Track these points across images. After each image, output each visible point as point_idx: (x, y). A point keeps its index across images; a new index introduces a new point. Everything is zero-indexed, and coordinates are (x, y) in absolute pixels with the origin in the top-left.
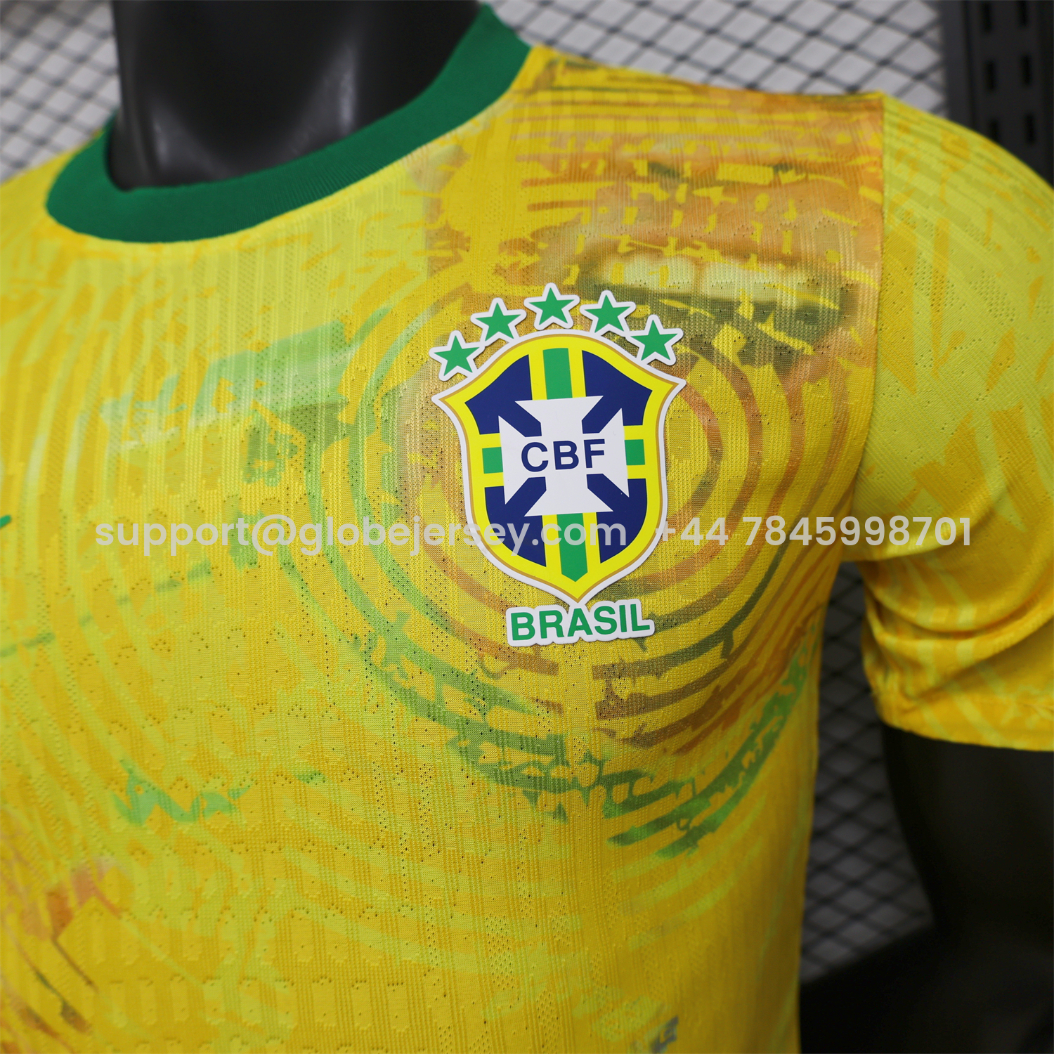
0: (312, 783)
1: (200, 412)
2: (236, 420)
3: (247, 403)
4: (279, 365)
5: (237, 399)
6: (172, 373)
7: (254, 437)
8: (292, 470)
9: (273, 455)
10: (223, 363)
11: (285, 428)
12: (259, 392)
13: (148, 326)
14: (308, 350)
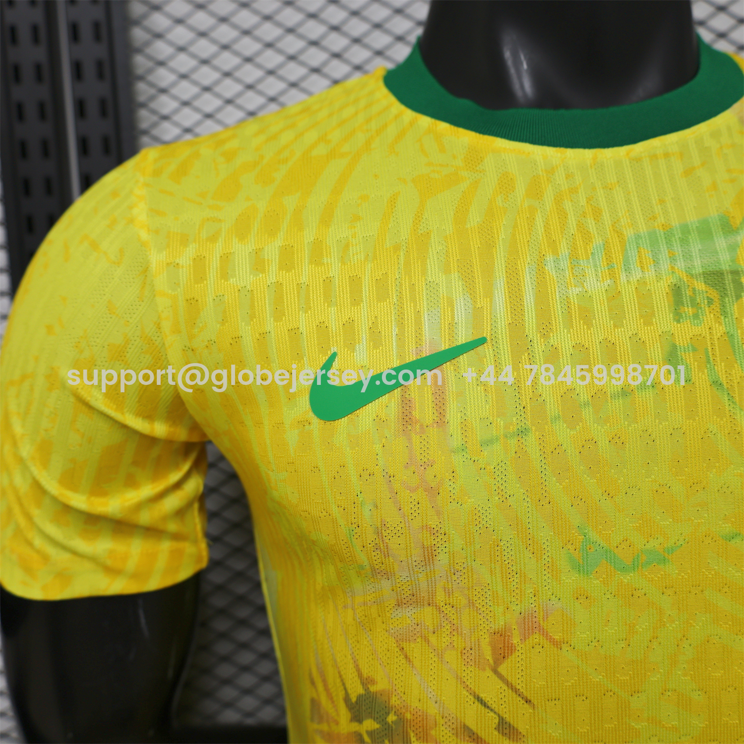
0: (733, 542)
1: (628, 270)
2: (659, 278)
3: (665, 266)
4: (684, 241)
5: (656, 262)
6: (598, 241)
7: (677, 292)
8: (712, 315)
9: (694, 304)
10: (638, 237)
11: (700, 286)
12: (673, 259)
13: (568, 205)
14: (705, 231)
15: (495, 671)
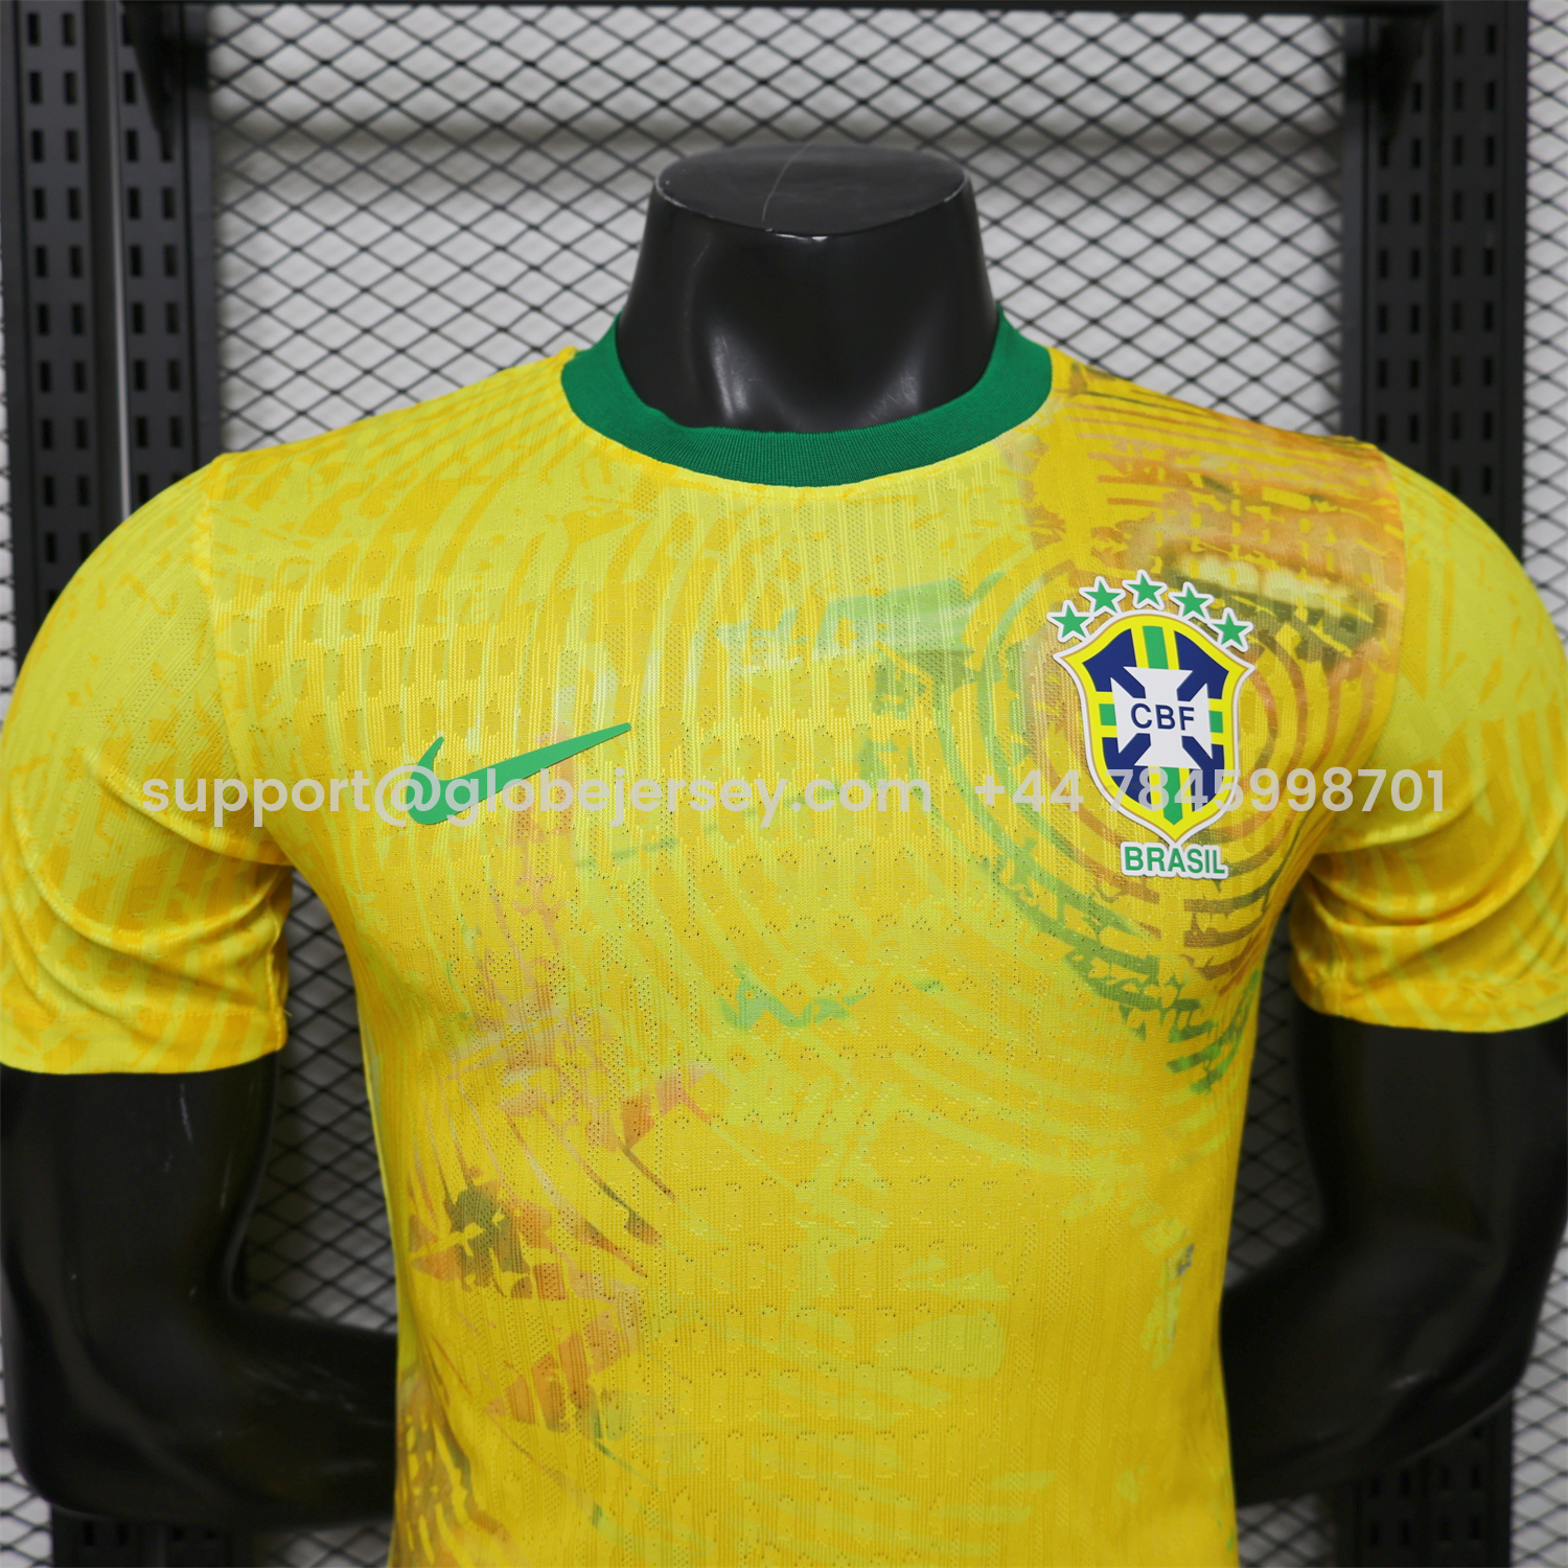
0: (930, 992)
1: (822, 645)
2: (861, 657)
3: (871, 642)
4: (900, 611)
5: (860, 637)
6: (789, 607)
7: (881, 674)
8: (921, 707)
9: (902, 692)
10: (841, 603)
11: (912, 669)
12: (882, 632)
13: (757, 559)
14: (928, 600)
15: (628, 1153)
